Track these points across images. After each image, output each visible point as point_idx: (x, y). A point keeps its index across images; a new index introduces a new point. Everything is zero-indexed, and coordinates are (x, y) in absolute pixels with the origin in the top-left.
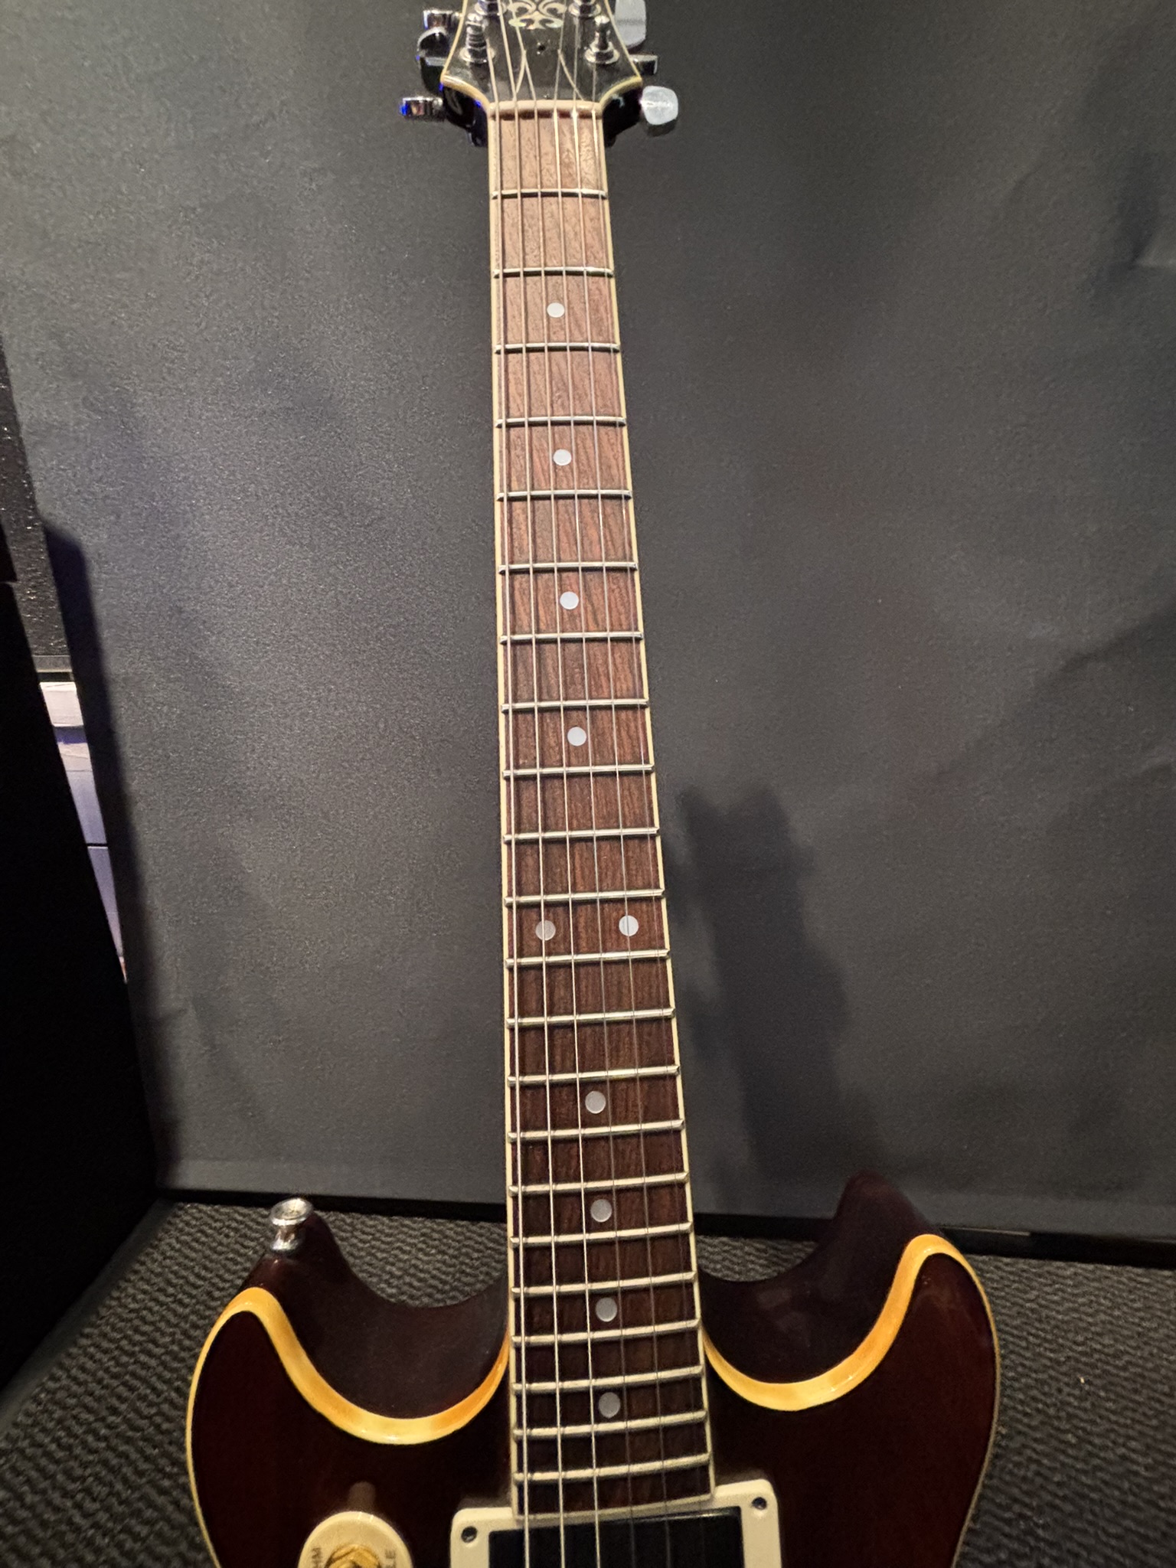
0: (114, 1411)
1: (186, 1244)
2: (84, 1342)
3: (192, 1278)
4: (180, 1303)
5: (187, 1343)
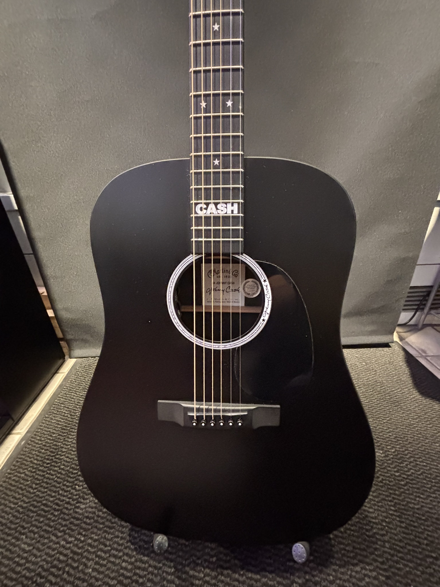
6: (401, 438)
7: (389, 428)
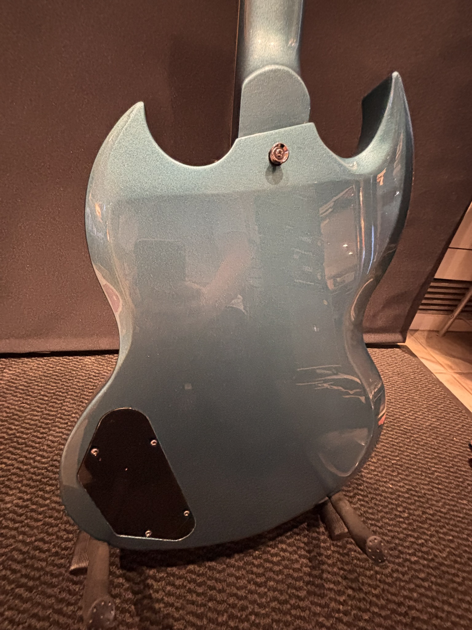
6: (416, 492)
7: (399, 473)
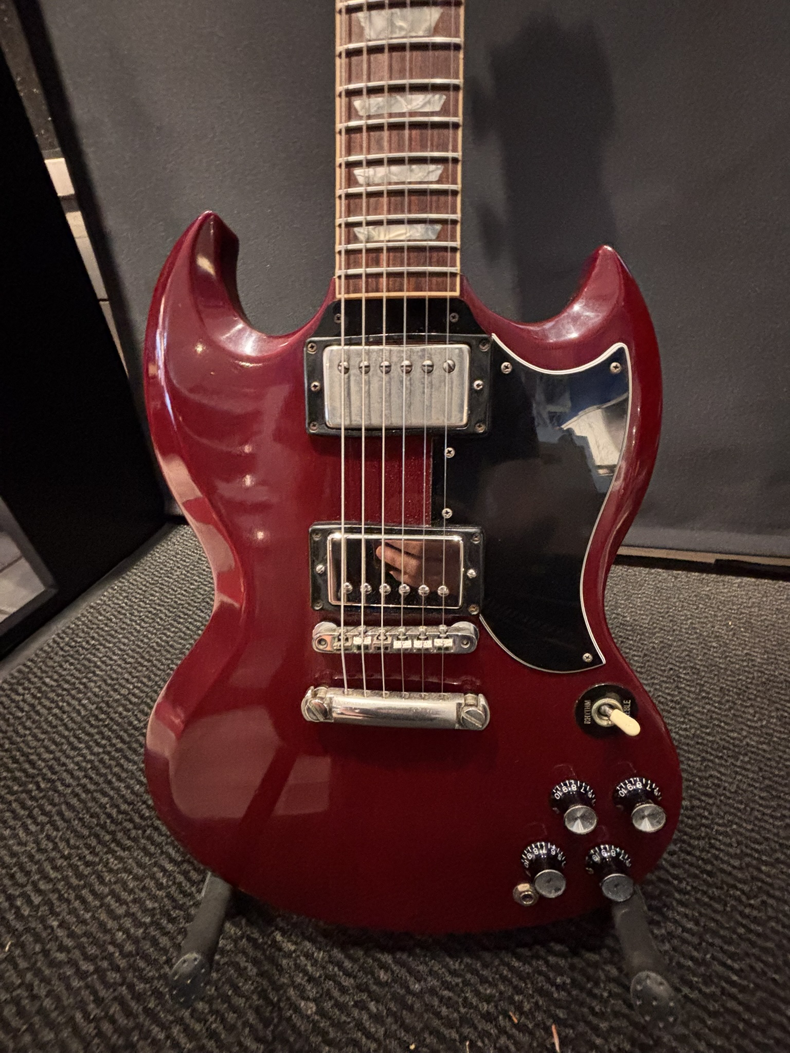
0: (152, 595)
1: (184, 540)
2: (135, 571)
3: (190, 553)
4: (185, 561)
5: (189, 575)
